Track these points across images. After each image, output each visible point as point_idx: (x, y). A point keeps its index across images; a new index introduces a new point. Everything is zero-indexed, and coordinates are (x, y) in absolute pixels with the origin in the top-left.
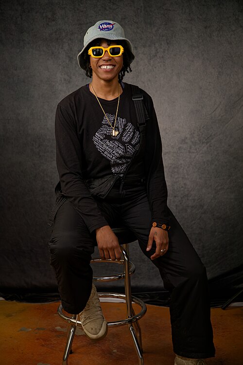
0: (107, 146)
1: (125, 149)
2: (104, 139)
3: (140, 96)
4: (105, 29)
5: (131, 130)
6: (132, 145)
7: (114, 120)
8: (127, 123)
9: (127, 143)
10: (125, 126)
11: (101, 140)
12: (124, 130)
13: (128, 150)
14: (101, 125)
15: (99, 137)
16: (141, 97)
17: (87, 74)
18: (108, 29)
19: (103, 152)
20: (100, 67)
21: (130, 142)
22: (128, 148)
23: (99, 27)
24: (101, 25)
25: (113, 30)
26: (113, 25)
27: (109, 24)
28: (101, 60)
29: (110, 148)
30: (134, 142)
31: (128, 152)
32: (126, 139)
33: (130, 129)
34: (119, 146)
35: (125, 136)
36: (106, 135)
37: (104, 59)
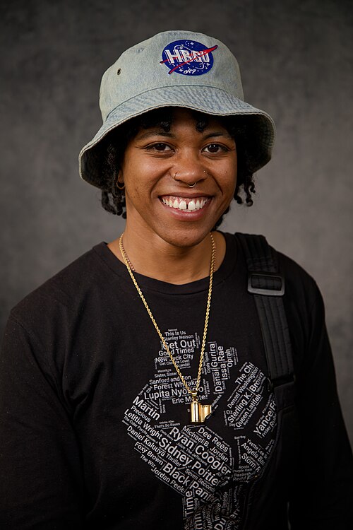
0: (174, 444)
1: (235, 455)
2: (163, 418)
3: (276, 283)
4: (185, 66)
5: (253, 388)
6: (255, 439)
7: (197, 352)
8: (240, 364)
9: (239, 433)
10: (235, 372)
11: (153, 423)
12: (231, 386)
13: (245, 457)
14: (150, 371)
15: (146, 414)
16: (279, 289)
17: (105, 202)
18: (198, 69)
19: (159, 467)
20: (161, 198)
21: (249, 430)
22: (244, 451)
23: (164, 56)
24: (171, 47)
25: (213, 71)
26: (210, 51)
27: (199, 47)
28: (167, 177)
29: (184, 450)
30: (262, 427)
31: (244, 463)
32: (236, 417)
33: (251, 383)
34: (212, 445)
35: (233, 409)
36: (167, 403)
37: (179, 176)
